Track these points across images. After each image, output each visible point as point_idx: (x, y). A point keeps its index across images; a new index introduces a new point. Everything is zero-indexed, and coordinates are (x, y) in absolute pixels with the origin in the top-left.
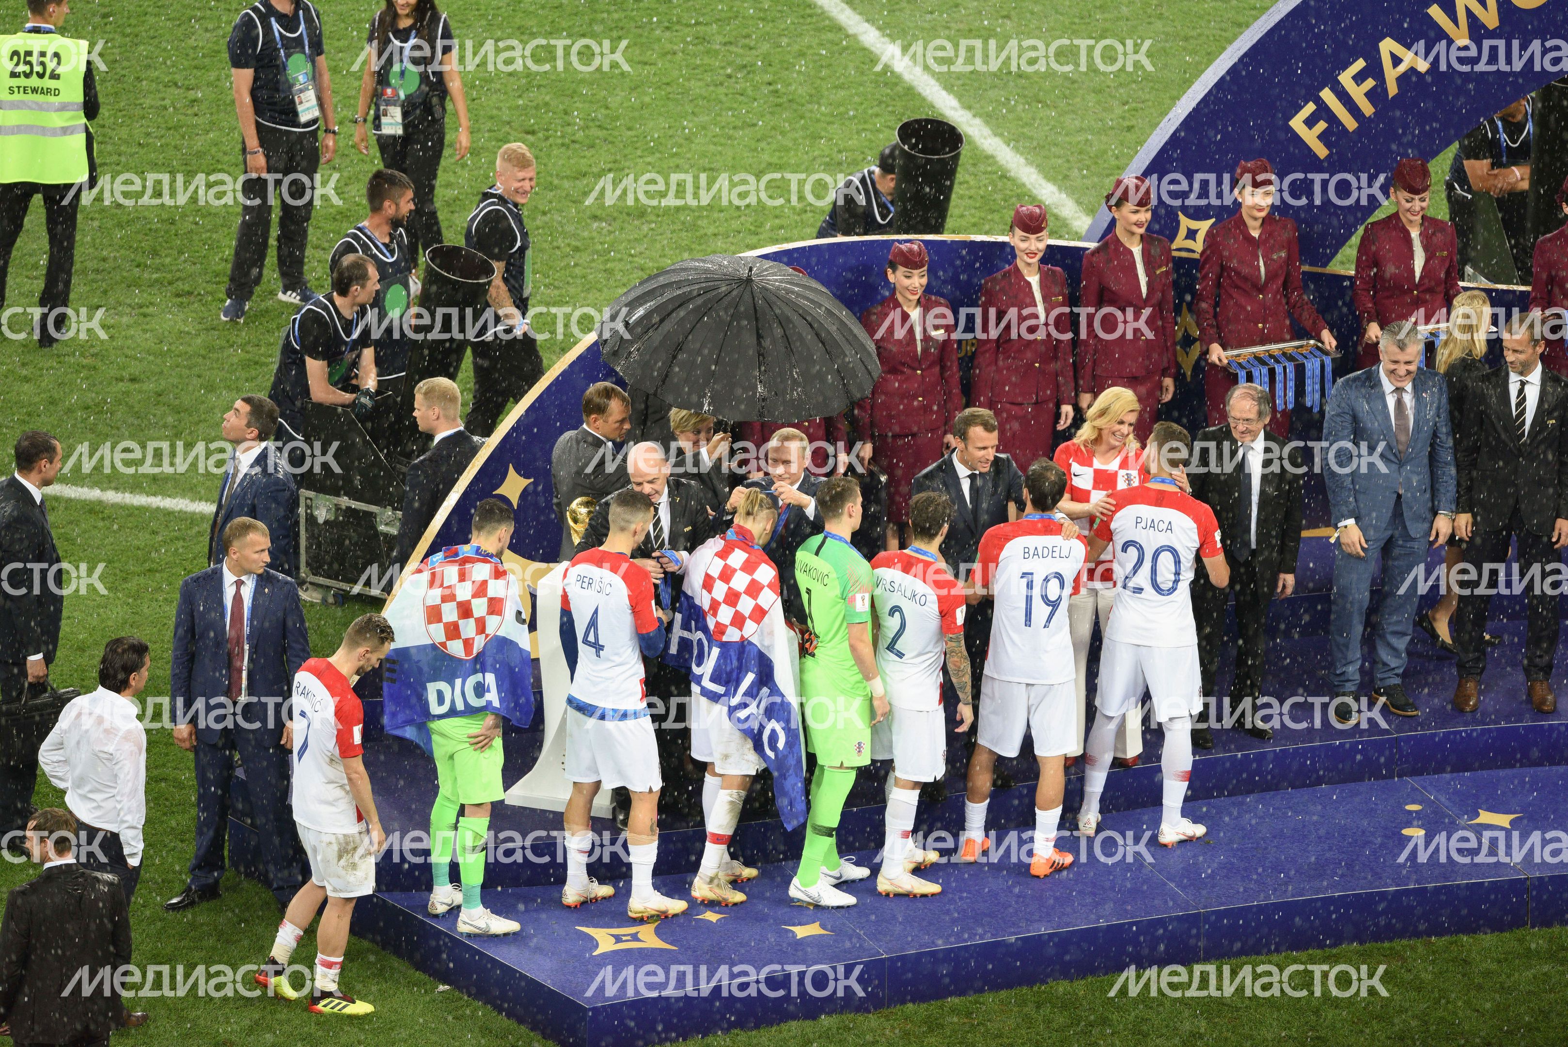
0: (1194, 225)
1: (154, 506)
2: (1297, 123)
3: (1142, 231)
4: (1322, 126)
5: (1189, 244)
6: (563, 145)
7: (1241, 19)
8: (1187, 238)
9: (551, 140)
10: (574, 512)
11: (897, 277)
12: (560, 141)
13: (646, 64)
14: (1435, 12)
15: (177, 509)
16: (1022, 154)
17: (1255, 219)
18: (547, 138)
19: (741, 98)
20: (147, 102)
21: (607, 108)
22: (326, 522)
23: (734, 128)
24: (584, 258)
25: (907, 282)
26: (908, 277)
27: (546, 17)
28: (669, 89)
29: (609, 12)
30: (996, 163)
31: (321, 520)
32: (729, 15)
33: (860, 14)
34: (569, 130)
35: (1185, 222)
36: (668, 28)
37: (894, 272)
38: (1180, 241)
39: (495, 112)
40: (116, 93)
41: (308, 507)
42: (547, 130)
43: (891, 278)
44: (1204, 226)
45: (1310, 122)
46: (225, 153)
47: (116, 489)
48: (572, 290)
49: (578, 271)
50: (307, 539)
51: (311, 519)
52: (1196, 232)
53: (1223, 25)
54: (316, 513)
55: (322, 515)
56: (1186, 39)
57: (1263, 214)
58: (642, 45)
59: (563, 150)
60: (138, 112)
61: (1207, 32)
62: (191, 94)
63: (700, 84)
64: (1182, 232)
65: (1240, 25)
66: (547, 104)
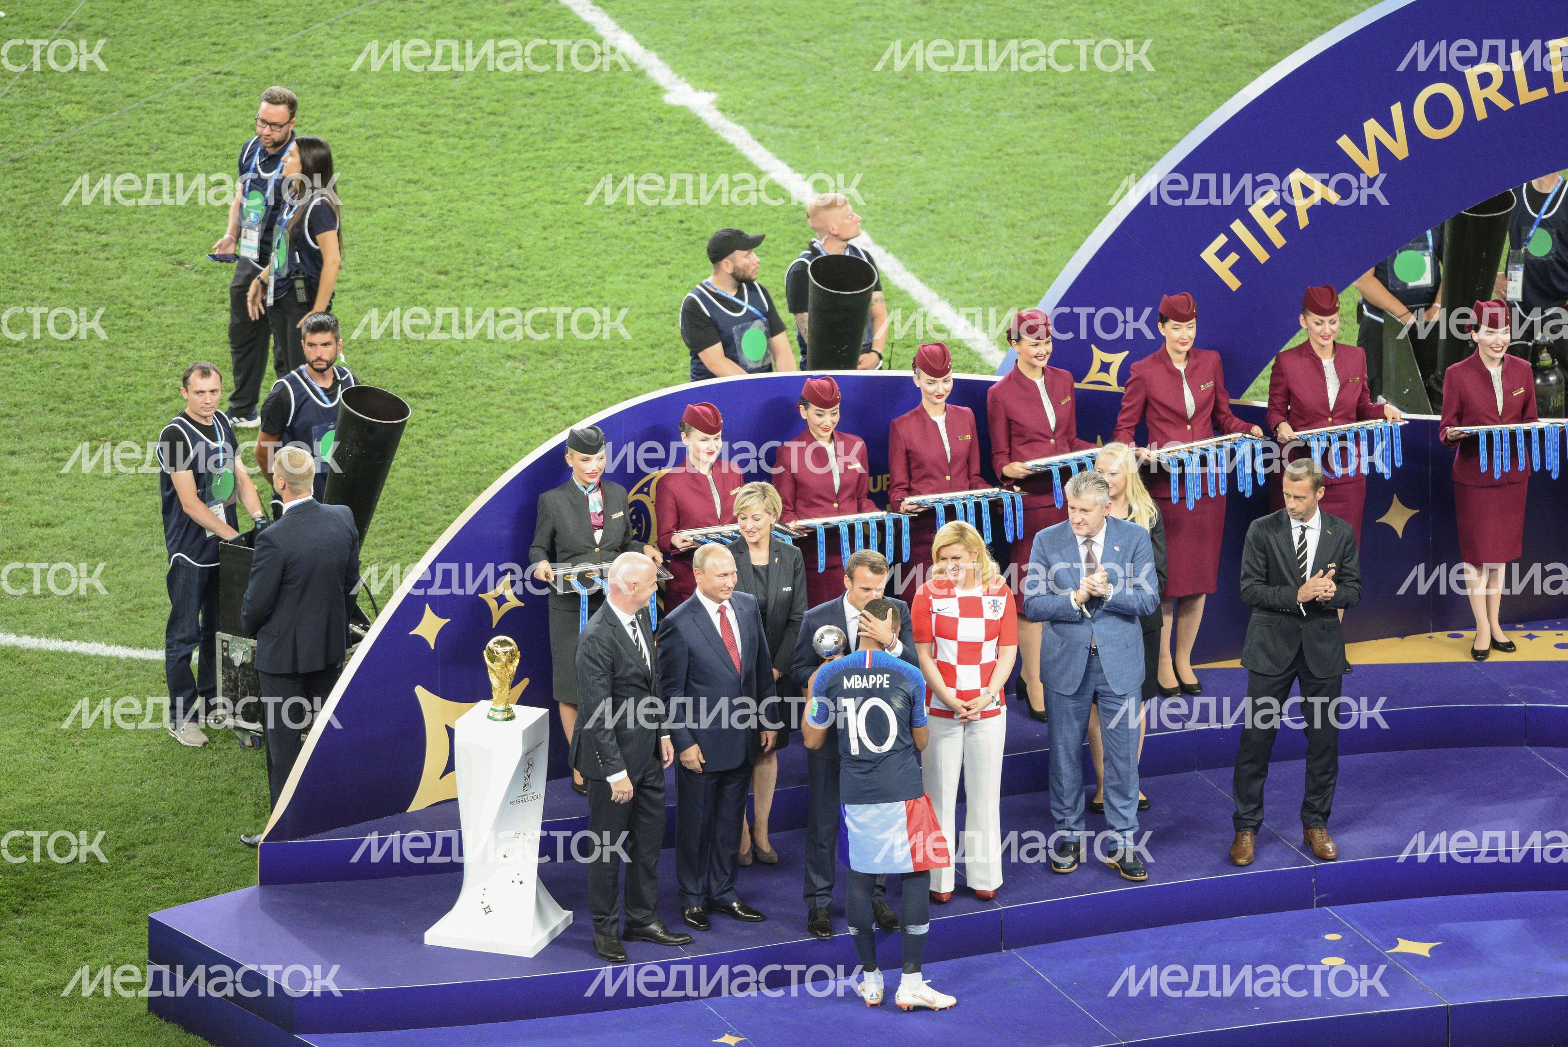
0: (1107, 357)
1: (70, 650)
2: (1209, 255)
3: (1044, 363)
4: (1233, 258)
5: (1103, 377)
6: (476, 285)
7: (1152, 152)
8: (1100, 371)
9: (465, 281)
10: (491, 651)
11: (809, 413)
12: (472, 281)
13: (558, 203)
14: (1345, 143)
15: (93, 653)
16: (935, 289)
17: (1180, 353)
18: (460, 278)
19: (653, 236)
20: (59, 247)
21: (520, 247)
22: (243, 664)
23: (648, 266)
24: (498, 398)
25: (818, 420)
26: (819, 415)
27: (458, 158)
28: (582, 228)
29: (519, 152)
30: (909, 298)
31: (237, 663)
32: (641, 153)
33: (771, 151)
34: (482, 270)
35: (1099, 356)
36: (579, 168)
37: (806, 409)
38: (1094, 374)
39: (408, 253)
40: (27, 238)
41: (225, 649)
42: (460, 270)
43: (804, 414)
44: (1117, 359)
45: (1222, 254)
46: (137, 297)
47: (32, 635)
48: (488, 430)
49: (493, 410)
50: (224, 682)
51: (228, 662)
52: (1109, 364)
53: (1135, 159)
54: (232, 656)
55: (239, 657)
56: (1096, 172)
57: (1187, 348)
58: (554, 184)
59: (476, 289)
60: (50, 256)
61: (1118, 165)
62: (104, 239)
63: (614, 222)
64: (1096, 365)
65: (1149, 158)
66: (459, 245)
